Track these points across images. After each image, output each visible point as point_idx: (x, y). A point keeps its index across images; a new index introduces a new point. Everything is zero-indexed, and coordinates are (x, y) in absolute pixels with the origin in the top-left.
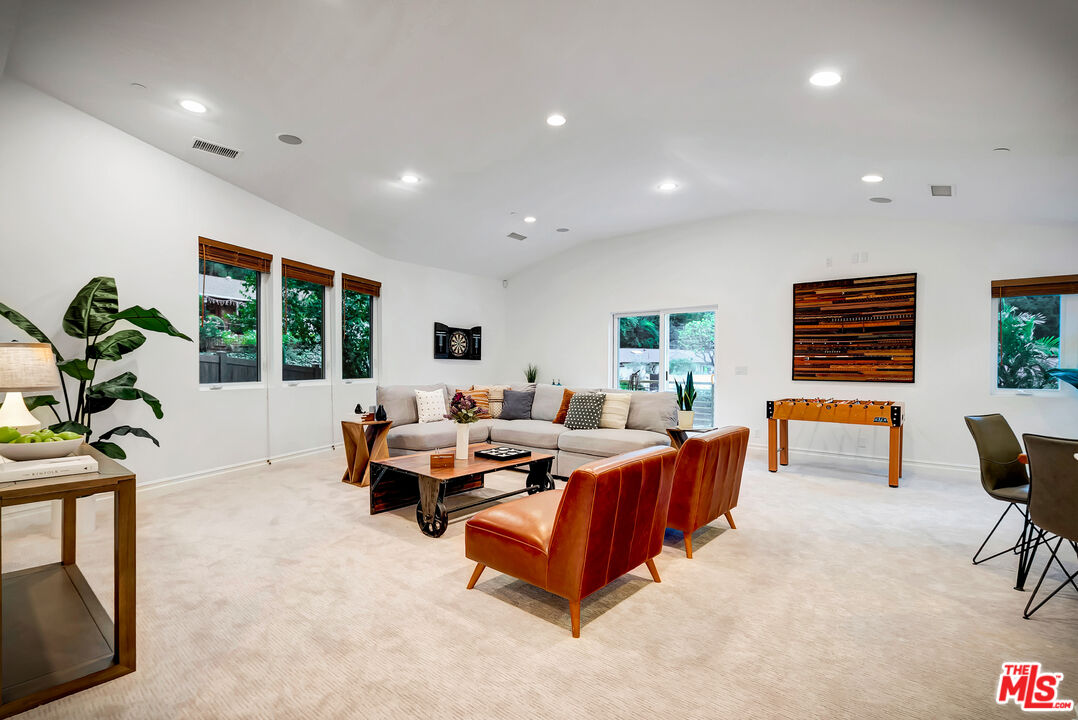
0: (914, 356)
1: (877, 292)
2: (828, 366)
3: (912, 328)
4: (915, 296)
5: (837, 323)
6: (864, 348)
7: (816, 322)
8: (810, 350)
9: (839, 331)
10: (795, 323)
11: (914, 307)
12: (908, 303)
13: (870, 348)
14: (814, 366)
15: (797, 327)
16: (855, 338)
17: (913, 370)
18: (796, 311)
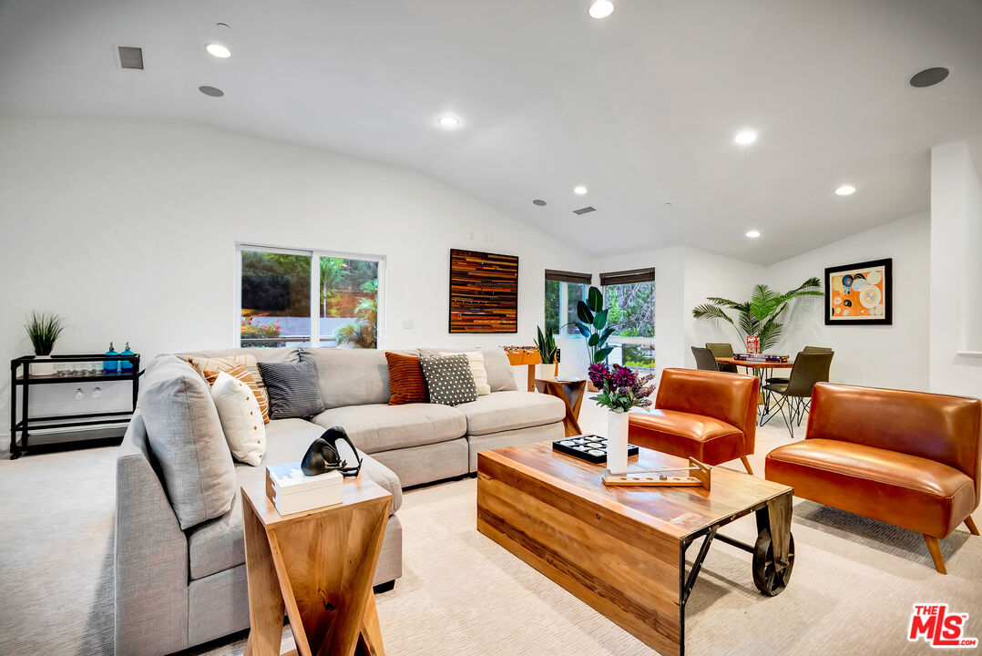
0: (516, 314)
1: (501, 266)
2: (472, 321)
3: (516, 294)
4: (517, 273)
5: (479, 286)
6: (493, 307)
7: (465, 284)
8: (462, 307)
9: (480, 293)
10: (452, 283)
11: (516, 280)
12: (513, 277)
13: (496, 308)
14: (464, 320)
15: (453, 287)
16: (488, 299)
17: (516, 324)
18: (452, 273)
